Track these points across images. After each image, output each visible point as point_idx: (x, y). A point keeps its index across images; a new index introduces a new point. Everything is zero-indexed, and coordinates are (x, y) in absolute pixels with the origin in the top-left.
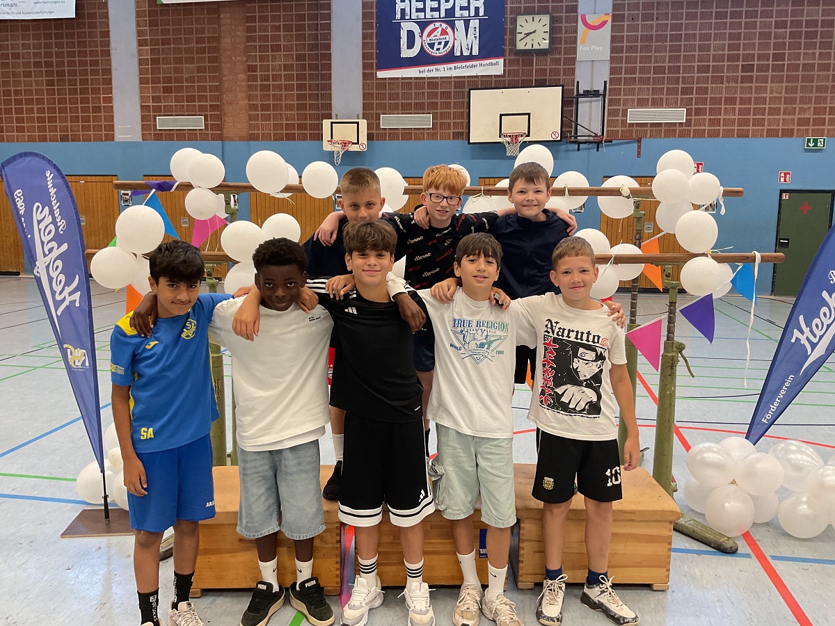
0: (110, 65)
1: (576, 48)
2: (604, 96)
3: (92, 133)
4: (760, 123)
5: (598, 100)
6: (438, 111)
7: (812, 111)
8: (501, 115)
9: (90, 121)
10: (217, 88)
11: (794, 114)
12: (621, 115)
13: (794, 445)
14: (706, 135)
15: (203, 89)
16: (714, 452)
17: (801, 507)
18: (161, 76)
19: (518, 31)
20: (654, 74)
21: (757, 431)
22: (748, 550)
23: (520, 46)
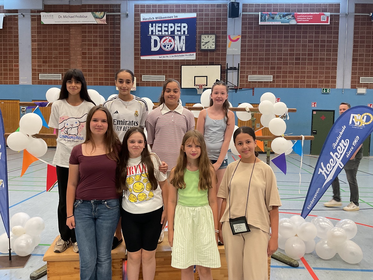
0: (18, 50)
1: (226, 49)
2: (238, 69)
3: (8, 80)
4: (303, 82)
5: (236, 71)
6: (168, 74)
7: (324, 77)
8: (195, 77)
9: (7, 75)
10: (68, 62)
11: (317, 78)
12: (245, 78)
13: (321, 218)
14: (281, 87)
15: (62, 62)
16: (287, 222)
17: (325, 246)
18: (42, 56)
19: (202, 41)
20: (259, 61)
21: (305, 213)
22: (303, 265)
23: (203, 48)
